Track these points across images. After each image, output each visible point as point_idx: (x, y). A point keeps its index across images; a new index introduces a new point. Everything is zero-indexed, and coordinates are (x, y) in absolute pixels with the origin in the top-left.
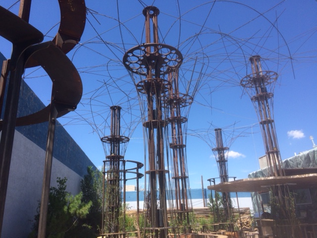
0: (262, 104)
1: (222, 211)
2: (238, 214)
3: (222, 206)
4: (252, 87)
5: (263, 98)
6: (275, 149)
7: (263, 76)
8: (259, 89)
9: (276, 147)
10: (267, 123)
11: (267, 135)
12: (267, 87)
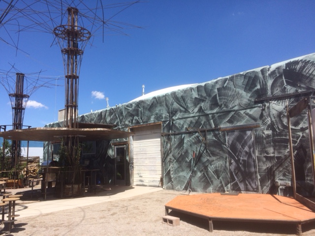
0: (71, 58)
1: (9, 159)
2: (26, 162)
3: (9, 154)
4: (64, 39)
5: (73, 53)
6: (74, 104)
7: (77, 31)
8: (71, 43)
9: (76, 102)
10: (72, 78)
11: (70, 89)
12: (79, 43)
